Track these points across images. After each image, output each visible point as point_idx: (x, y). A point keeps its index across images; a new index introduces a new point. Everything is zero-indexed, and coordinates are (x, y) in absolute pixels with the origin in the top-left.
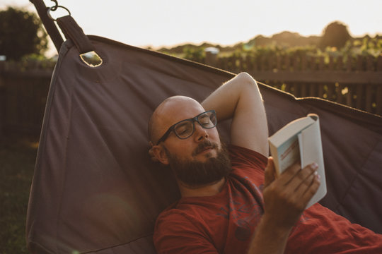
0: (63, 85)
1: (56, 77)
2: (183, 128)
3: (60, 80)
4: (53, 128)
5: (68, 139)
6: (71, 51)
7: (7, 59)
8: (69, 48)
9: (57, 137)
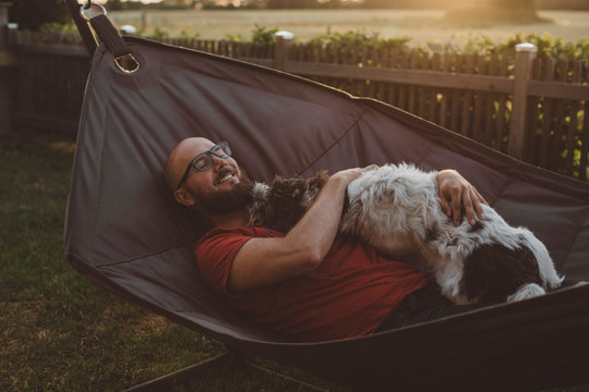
0: (97, 97)
1: (90, 87)
2: (201, 163)
3: (94, 91)
4: (88, 142)
5: (103, 153)
6: (105, 56)
7: (20, 28)
8: (103, 53)
9: (92, 152)
